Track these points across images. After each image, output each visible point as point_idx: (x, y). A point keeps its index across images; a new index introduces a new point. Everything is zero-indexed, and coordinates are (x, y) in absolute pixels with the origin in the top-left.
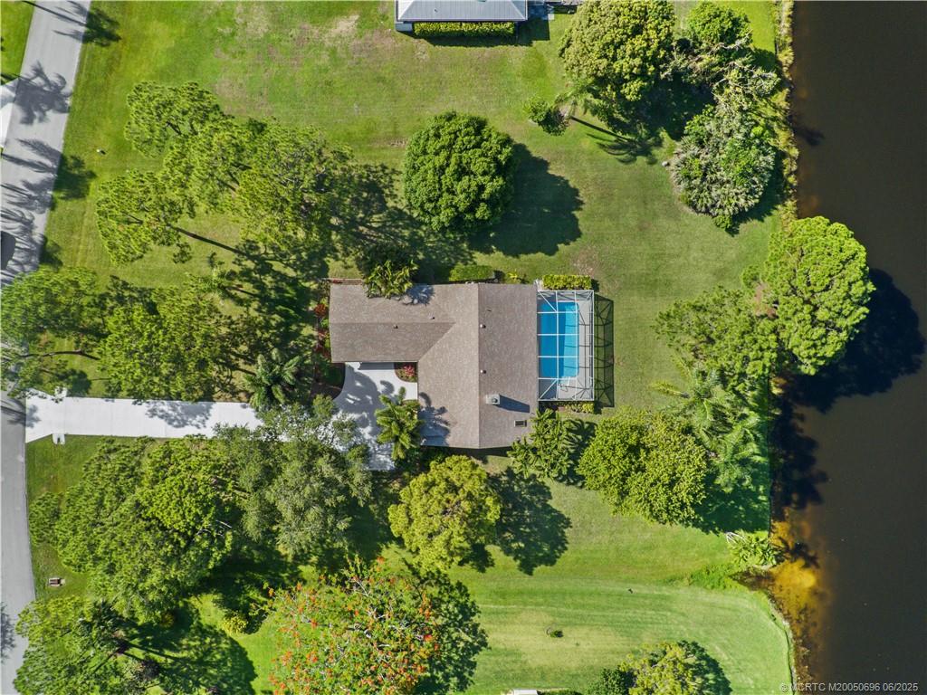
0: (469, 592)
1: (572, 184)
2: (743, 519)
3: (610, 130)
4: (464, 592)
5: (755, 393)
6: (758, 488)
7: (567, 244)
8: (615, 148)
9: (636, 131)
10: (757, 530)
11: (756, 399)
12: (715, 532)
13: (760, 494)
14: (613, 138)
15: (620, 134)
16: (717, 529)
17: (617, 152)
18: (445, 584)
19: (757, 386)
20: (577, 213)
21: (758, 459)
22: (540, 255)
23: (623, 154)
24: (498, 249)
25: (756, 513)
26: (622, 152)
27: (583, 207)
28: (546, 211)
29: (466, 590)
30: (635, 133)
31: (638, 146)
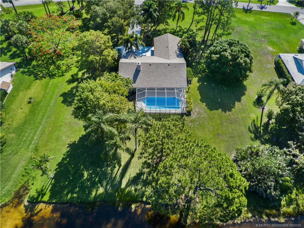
0: (59, 77)
1: (233, 109)
2: (60, 184)
3: (262, 125)
4: (60, 76)
5: (133, 192)
6: (76, 193)
7: (206, 106)
8: (255, 125)
9: (266, 134)
10: (51, 193)
11: (130, 192)
12: (56, 169)
13: (72, 194)
14: (259, 126)
15: (262, 128)
16: (58, 170)
17: (253, 126)
18: (65, 72)
19: (137, 193)
20: (220, 110)
21: (94, 194)
22: (200, 97)
23: (253, 128)
24: (200, 85)
25: (61, 192)
26: (254, 128)
27: (224, 113)
28: (219, 100)
29: (61, 77)
30: (265, 134)
31: (258, 135)
